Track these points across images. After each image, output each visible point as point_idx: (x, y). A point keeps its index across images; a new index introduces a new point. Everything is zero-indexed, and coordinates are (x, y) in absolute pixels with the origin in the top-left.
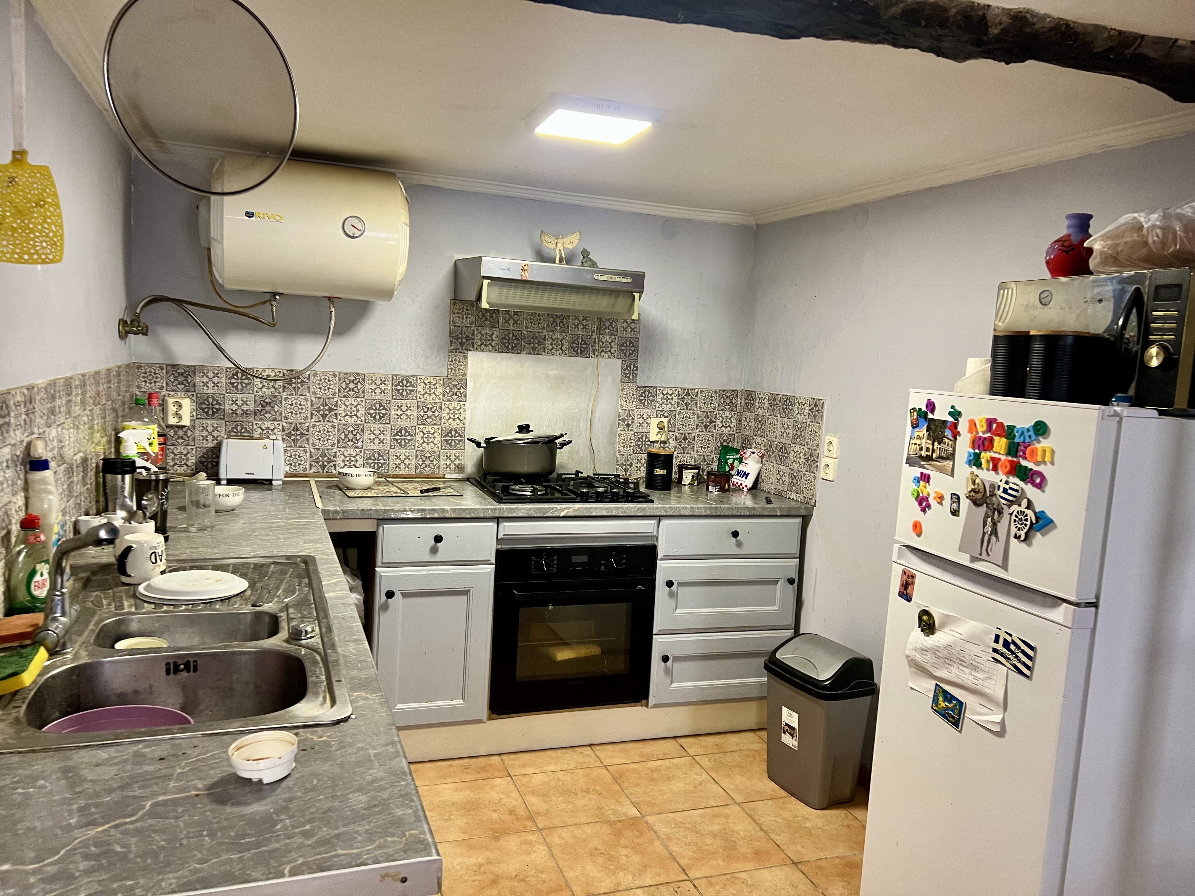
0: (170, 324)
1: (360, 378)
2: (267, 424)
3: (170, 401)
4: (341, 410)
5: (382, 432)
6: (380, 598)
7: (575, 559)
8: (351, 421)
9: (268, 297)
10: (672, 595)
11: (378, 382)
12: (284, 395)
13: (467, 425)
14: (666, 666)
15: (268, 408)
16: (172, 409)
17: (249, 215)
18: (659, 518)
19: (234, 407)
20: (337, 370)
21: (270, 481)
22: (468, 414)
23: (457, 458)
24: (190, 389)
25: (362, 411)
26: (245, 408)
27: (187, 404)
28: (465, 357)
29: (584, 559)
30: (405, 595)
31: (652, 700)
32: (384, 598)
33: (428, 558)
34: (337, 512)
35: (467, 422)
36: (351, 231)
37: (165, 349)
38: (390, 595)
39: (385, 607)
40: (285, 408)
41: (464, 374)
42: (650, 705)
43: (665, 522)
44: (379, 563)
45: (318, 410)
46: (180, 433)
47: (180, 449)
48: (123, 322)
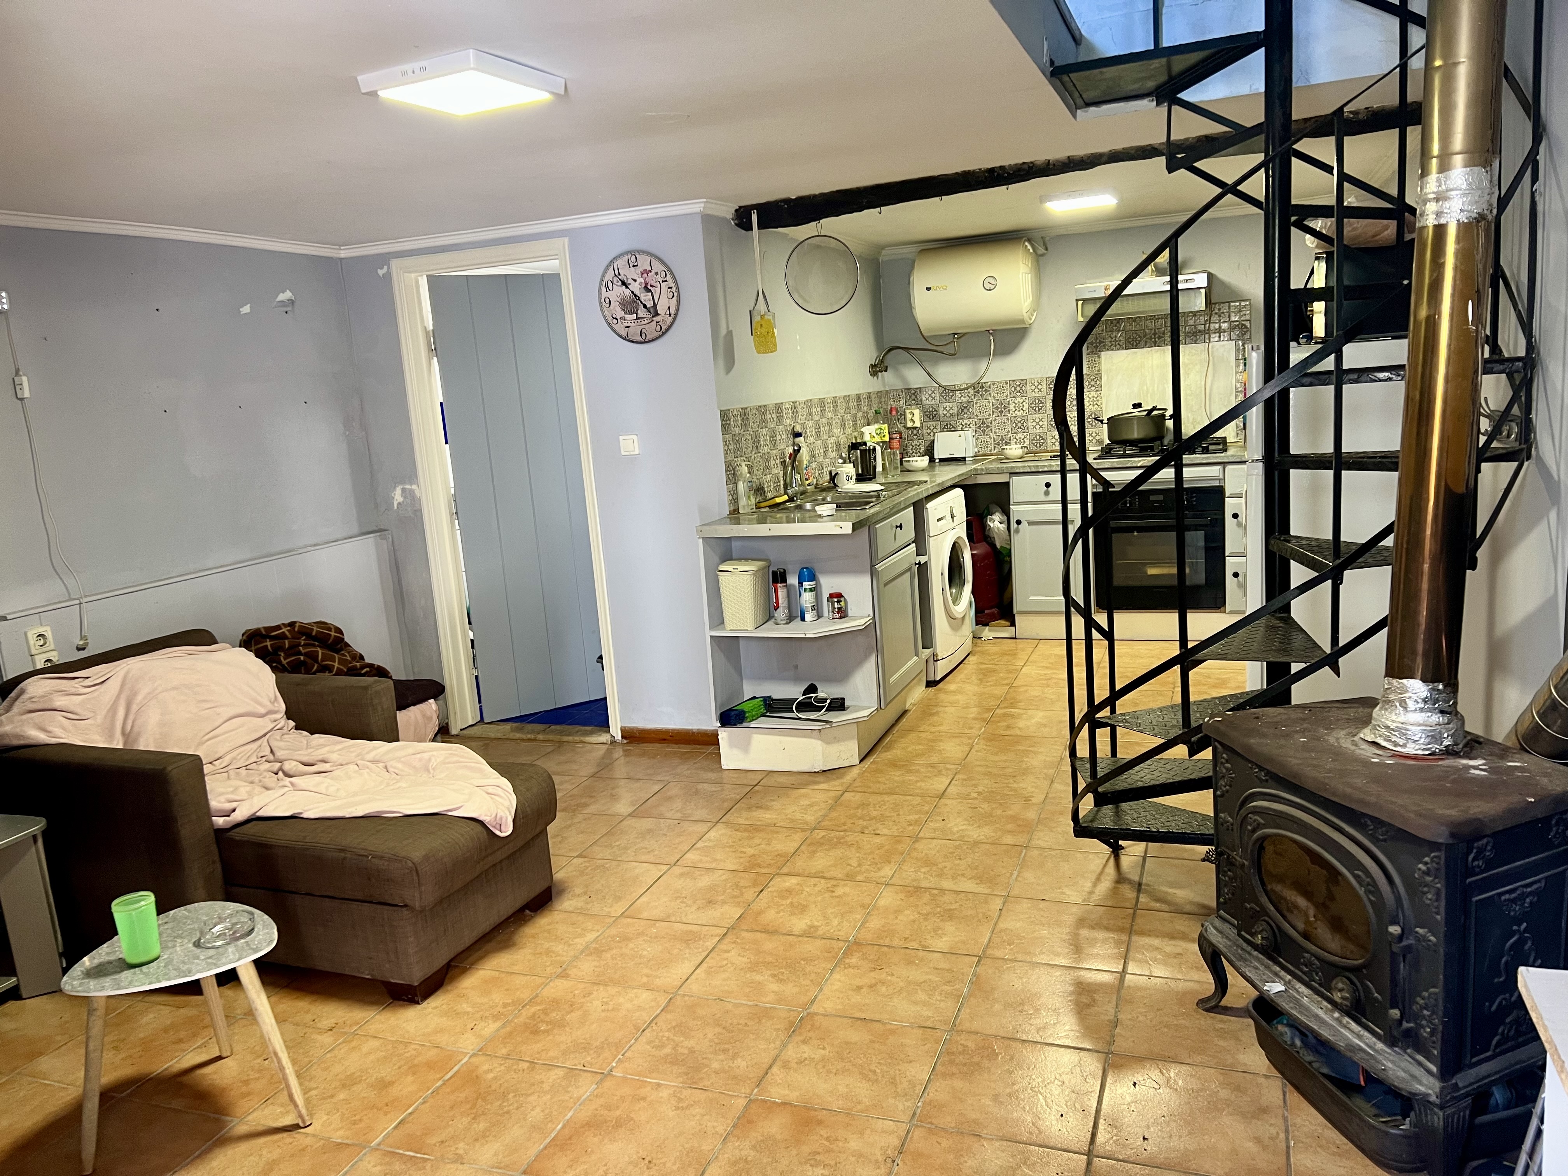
0: (905, 363)
1: (1024, 382)
2: (966, 421)
3: (908, 412)
4: (1012, 407)
5: (1041, 420)
6: (1014, 525)
7: (1152, 498)
8: (1019, 414)
9: (951, 338)
10: (1239, 525)
11: (1036, 384)
12: (975, 400)
13: (1104, 409)
14: (1238, 581)
15: (965, 411)
16: (909, 416)
17: (928, 289)
18: (1224, 464)
19: (945, 412)
20: (1008, 379)
21: (965, 458)
22: (1104, 401)
23: (1098, 434)
24: (919, 404)
25: (1026, 406)
26: (951, 412)
27: (917, 412)
28: (1099, 357)
29: (1161, 497)
30: (1030, 523)
31: (1228, 607)
32: (1016, 525)
33: (1043, 498)
34: (982, 469)
35: (1104, 406)
36: (988, 286)
37: (903, 379)
38: (1019, 522)
39: (1017, 531)
40: (975, 409)
41: (1099, 370)
42: (1227, 611)
43: (1229, 468)
44: (1012, 503)
45: (997, 408)
46: (915, 432)
47: (915, 442)
48: (872, 366)
